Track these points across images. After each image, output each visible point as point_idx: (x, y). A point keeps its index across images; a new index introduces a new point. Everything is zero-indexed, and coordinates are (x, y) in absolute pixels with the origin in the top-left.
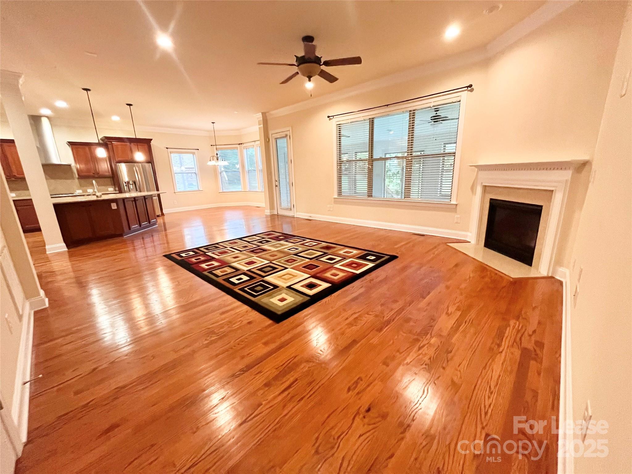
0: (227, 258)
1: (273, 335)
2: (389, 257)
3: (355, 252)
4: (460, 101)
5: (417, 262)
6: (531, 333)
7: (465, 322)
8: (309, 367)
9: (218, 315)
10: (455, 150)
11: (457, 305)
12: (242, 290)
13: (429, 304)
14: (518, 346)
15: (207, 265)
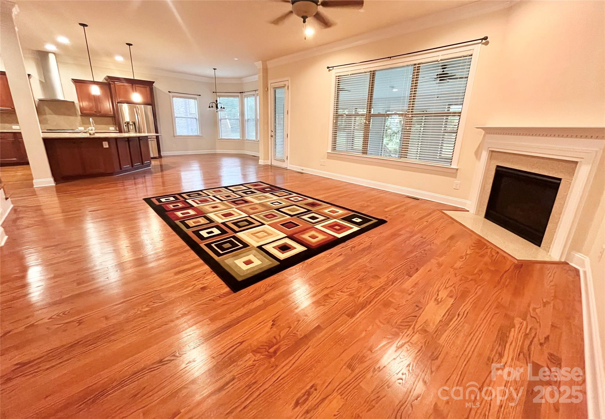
0: (206, 207)
1: (225, 308)
2: (376, 221)
3: (341, 212)
4: (471, 55)
5: (408, 229)
6: (542, 341)
7: (459, 315)
8: (254, 361)
9: (172, 275)
10: (460, 110)
11: (449, 289)
12: (209, 246)
13: (416, 284)
14: (526, 360)
15: (182, 214)
